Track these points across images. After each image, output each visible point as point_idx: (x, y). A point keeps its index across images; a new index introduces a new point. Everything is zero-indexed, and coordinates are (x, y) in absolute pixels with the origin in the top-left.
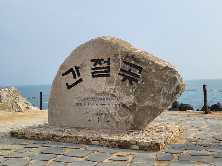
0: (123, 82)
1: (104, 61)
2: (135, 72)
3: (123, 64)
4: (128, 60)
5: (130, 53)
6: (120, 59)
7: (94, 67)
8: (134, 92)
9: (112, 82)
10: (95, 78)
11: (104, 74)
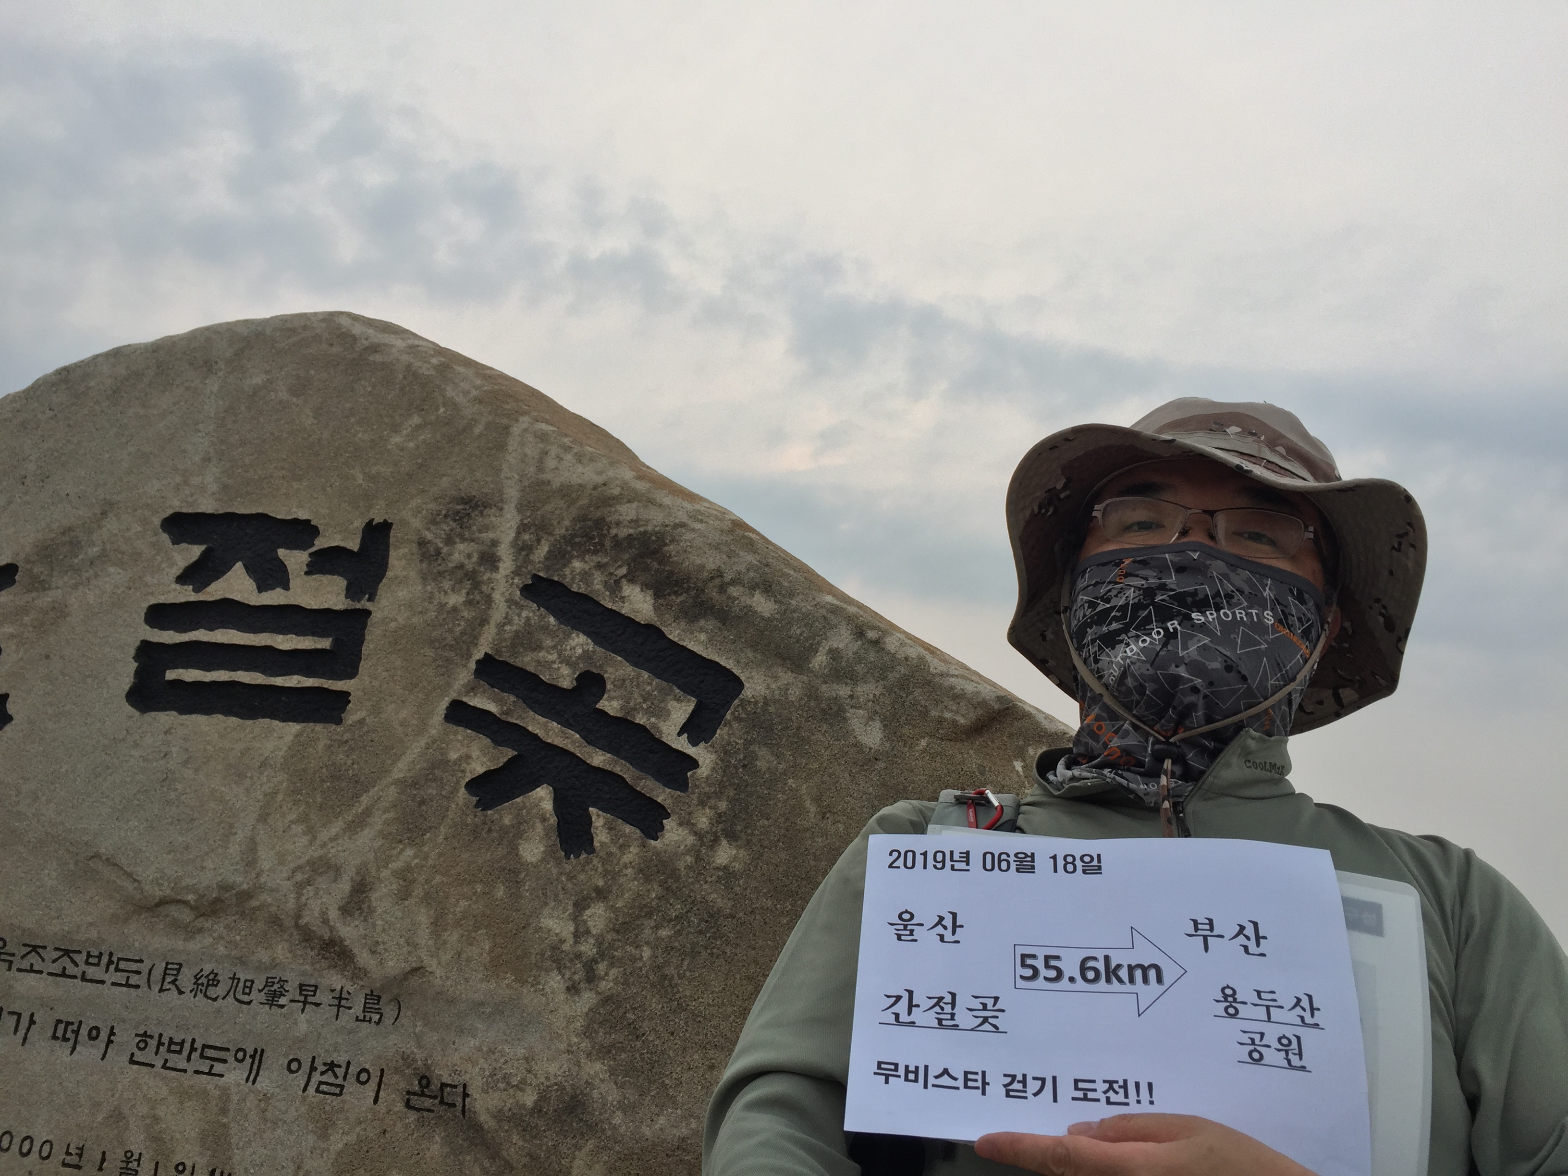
0: (485, 804)
1: (320, 543)
2: (649, 712)
3: (531, 612)
4: (586, 576)
5: (627, 511)
6: (505, 552)
7: (186, 594)
8: (588, 948)
9: (359, 785)
10: (166, 718)
11: (280, 681)
